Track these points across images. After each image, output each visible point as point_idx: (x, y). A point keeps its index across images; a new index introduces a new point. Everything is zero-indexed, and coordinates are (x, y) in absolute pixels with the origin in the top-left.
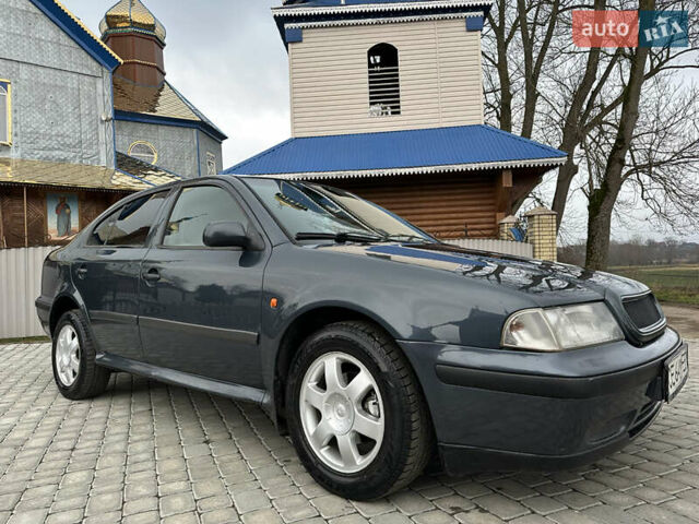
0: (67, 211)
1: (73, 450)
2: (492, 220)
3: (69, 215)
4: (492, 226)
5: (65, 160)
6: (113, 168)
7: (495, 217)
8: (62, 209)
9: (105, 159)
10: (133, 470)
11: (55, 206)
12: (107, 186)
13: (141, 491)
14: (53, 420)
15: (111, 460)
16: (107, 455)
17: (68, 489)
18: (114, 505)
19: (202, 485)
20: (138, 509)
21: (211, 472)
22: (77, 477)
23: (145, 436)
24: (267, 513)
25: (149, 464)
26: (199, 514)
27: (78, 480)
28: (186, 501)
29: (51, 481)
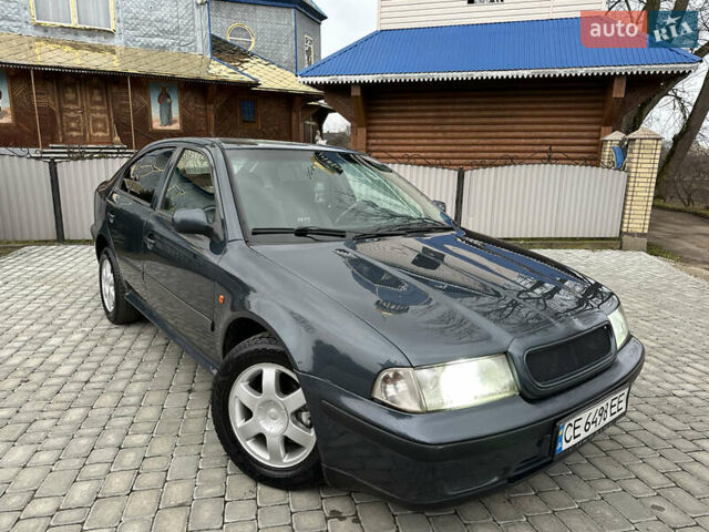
0: (169, 100)
1: (86, 382)
2: (596, 134)
3: (170, 104)
4: (594, 141)
5: (164, 47)
6: (209, 56)
7: (600, 131)
8: (164, 98)
9: (202, 46)
10: (119, 414)
11: (157, 94)
12: (204, 76)
13: (111, 439)
14: (87, 345)
15: (108, 400)
16: (108, 392)
17: (62, 427)
18: (84, 451)
19: (158, 441)
20: (99, 459)
21: (174, 428)
22: (75, 414)
23: (146, 376)
24: (188, 485)
25: (134, 409)
26: (138, 473)
27: (74, 418)
28: (136, 458)
29: (55, 414)
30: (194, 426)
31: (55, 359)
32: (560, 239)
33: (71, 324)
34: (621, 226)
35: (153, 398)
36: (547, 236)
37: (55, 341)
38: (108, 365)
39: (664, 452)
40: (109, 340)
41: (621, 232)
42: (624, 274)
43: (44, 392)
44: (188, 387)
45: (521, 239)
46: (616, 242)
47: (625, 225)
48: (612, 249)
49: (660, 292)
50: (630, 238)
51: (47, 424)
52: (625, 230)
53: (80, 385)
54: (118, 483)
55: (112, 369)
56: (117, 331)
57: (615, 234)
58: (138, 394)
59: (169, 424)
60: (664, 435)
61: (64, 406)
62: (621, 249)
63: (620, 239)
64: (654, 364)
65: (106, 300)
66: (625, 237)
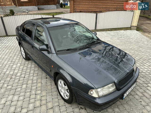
10: (33, 85)
13: (33, 92)
14: (22, 67)
15: (30, 82)
16: (30, 80)
17: (22, 90)
18: (29, 96)
19: (43, 92)
20: (33, 98)
21: (45, 88)
22: (24, 86)
23: (36, 75)
24: (52, 103)
25: (36, 84)
26: (41, 101)
27: (24, 87)
28: (40, 97)
29: (20, 86)
30: (49, 87)
31: (16, 71)
32: (118, 28)
33: (17, 61)
34: (131, 24)
35: (39, 80)
36: (115, 28)
37: (14, 66)
38: (28, 72)
39: (141, 87)
40: (26, 65)
41: (131, 26)
42: (132, 37)
43: (16, 81)
44: (46, 77)
45: (109, 29)
46: (130, 28)
47: (132, 24)
48: (129, 30)
49: (139, 42)
50: (133, 27)
51: (19, 89)
52: (132, 25)
53: (23, 78)
54: (38, 103)
55: (28, 73)
56: (27, 62)
57: (130, 26)
58: (36, 80)
59: (44, 87)
60: (141, 83)
61: (21, 84)
62: (131, 30)
63: (131, 27)
64: (138, 64)
65: (23, 55)
66: (132, 27)
